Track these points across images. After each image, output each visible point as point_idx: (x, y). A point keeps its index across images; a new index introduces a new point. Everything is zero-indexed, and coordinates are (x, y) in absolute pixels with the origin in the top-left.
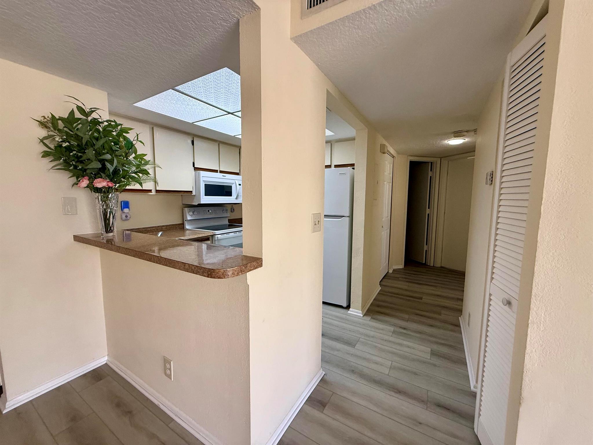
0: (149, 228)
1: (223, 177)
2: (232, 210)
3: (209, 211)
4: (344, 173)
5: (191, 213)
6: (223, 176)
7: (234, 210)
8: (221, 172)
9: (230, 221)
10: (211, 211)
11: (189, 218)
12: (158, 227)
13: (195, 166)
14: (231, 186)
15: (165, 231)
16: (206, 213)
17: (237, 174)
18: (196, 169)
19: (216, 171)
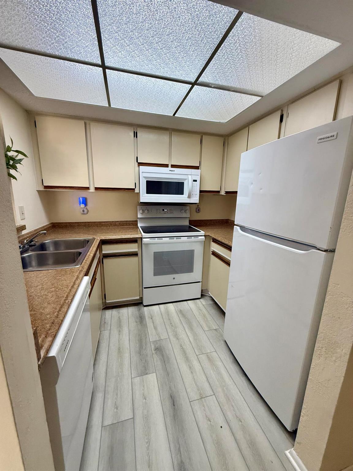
0: (104, 222)
1: (171, 172)
2: (197, 210)
3: (163, 210)
4: (333, 136)
5: (143, 211)
6: (170, 171)
7: (199, 210)
8: (173, 166)
9: (191, 222)
10: (166, 210)
11: (139, 216)
12: (113, 222)
13: (138, 162)
14: (184, 182)
15: (119, 226)
16: (160, 212)
17: (197, 168)
18: (140, 164)
19: (167, 166)
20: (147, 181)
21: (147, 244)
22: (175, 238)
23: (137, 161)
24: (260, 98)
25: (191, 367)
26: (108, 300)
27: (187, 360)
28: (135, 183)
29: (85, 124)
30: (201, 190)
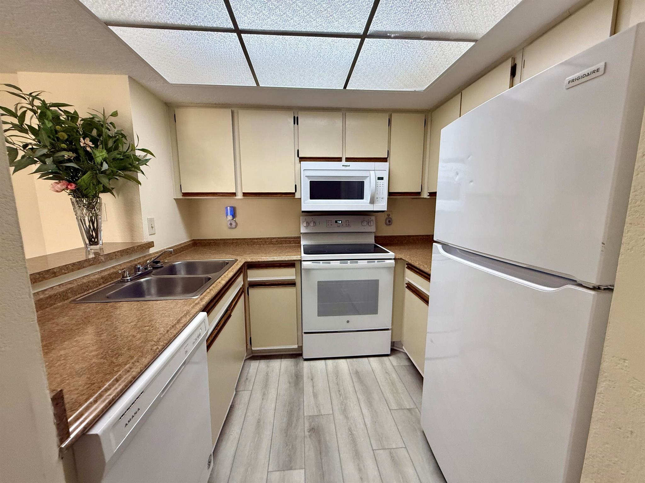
0: (257, 239)
1: (344, 168)
2: (387, 221)
3: (336, 222)
4: (598, 70)
5: (308, 224)
6: (343, 166)
7: (389, 221)
8: (348, 160)
9: (378, 239)
10: (340, 222)
11: (303, 230)
12: (268, 238)
13: (300, 156)
14: (364, 181)
15: (275, 244)
16: (331, 225)
17: (384, 160)
18: (302, 159)
19: (339, 159)
20: (310, 181)
21: (308, 270)
22: (349, 261)
23: (298, 156)
24: (472, 44)
25: (361, 469)
26: (254, 347)
27: (356, 455)
28: (296, 186)
29: (233, 113)
30: (390, 191)
